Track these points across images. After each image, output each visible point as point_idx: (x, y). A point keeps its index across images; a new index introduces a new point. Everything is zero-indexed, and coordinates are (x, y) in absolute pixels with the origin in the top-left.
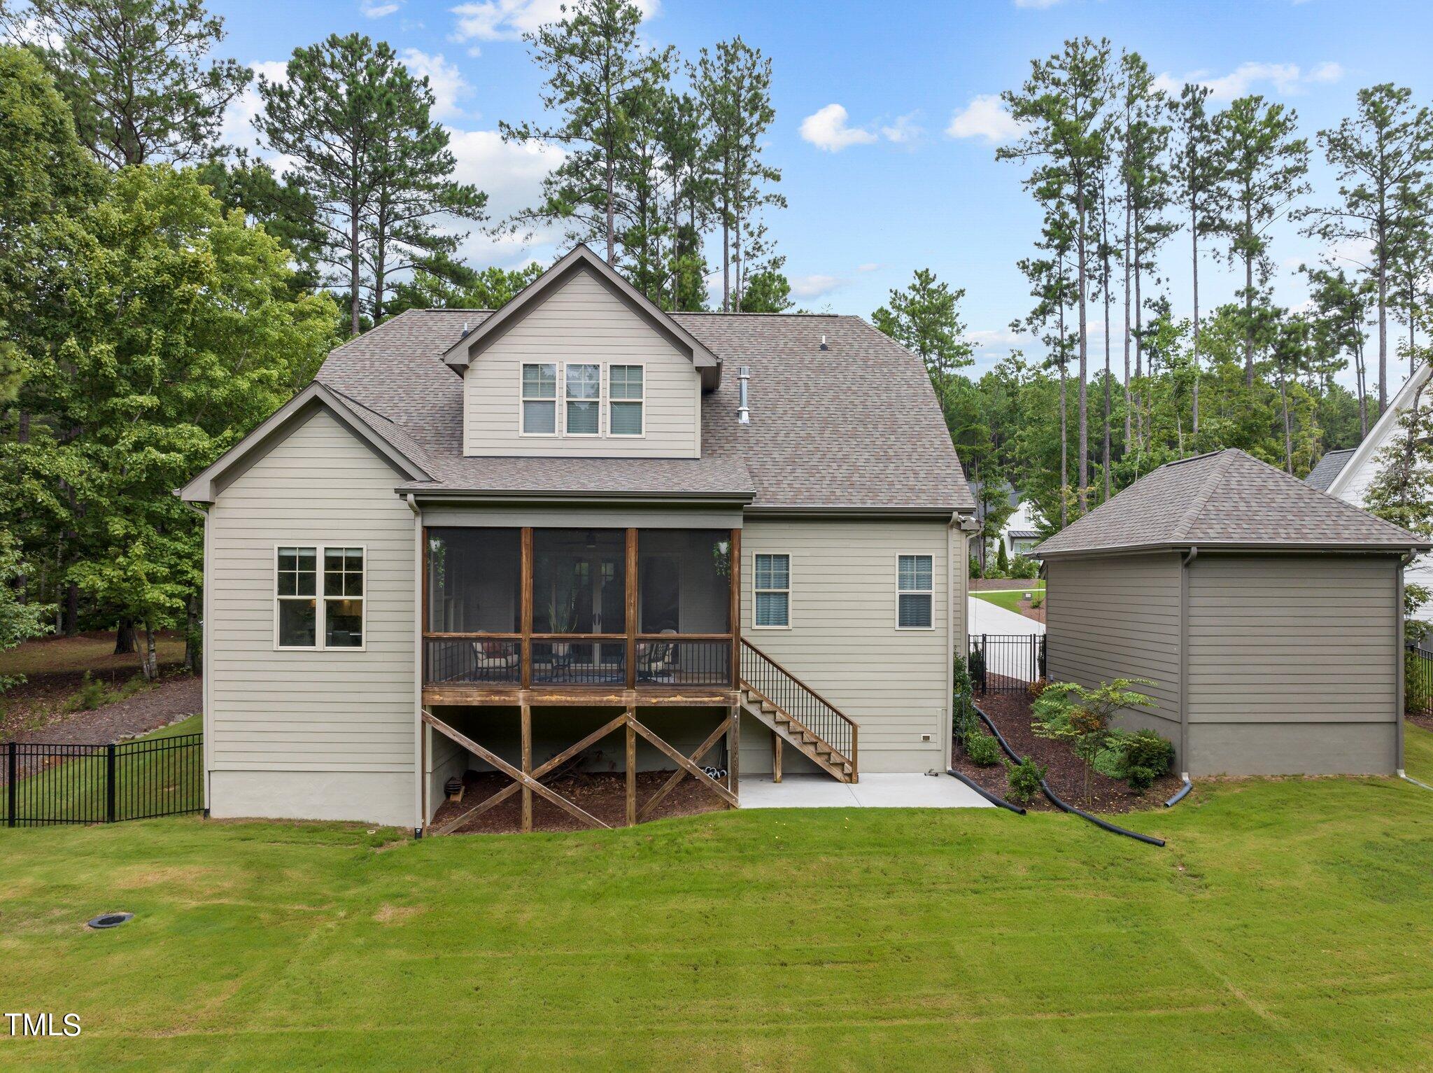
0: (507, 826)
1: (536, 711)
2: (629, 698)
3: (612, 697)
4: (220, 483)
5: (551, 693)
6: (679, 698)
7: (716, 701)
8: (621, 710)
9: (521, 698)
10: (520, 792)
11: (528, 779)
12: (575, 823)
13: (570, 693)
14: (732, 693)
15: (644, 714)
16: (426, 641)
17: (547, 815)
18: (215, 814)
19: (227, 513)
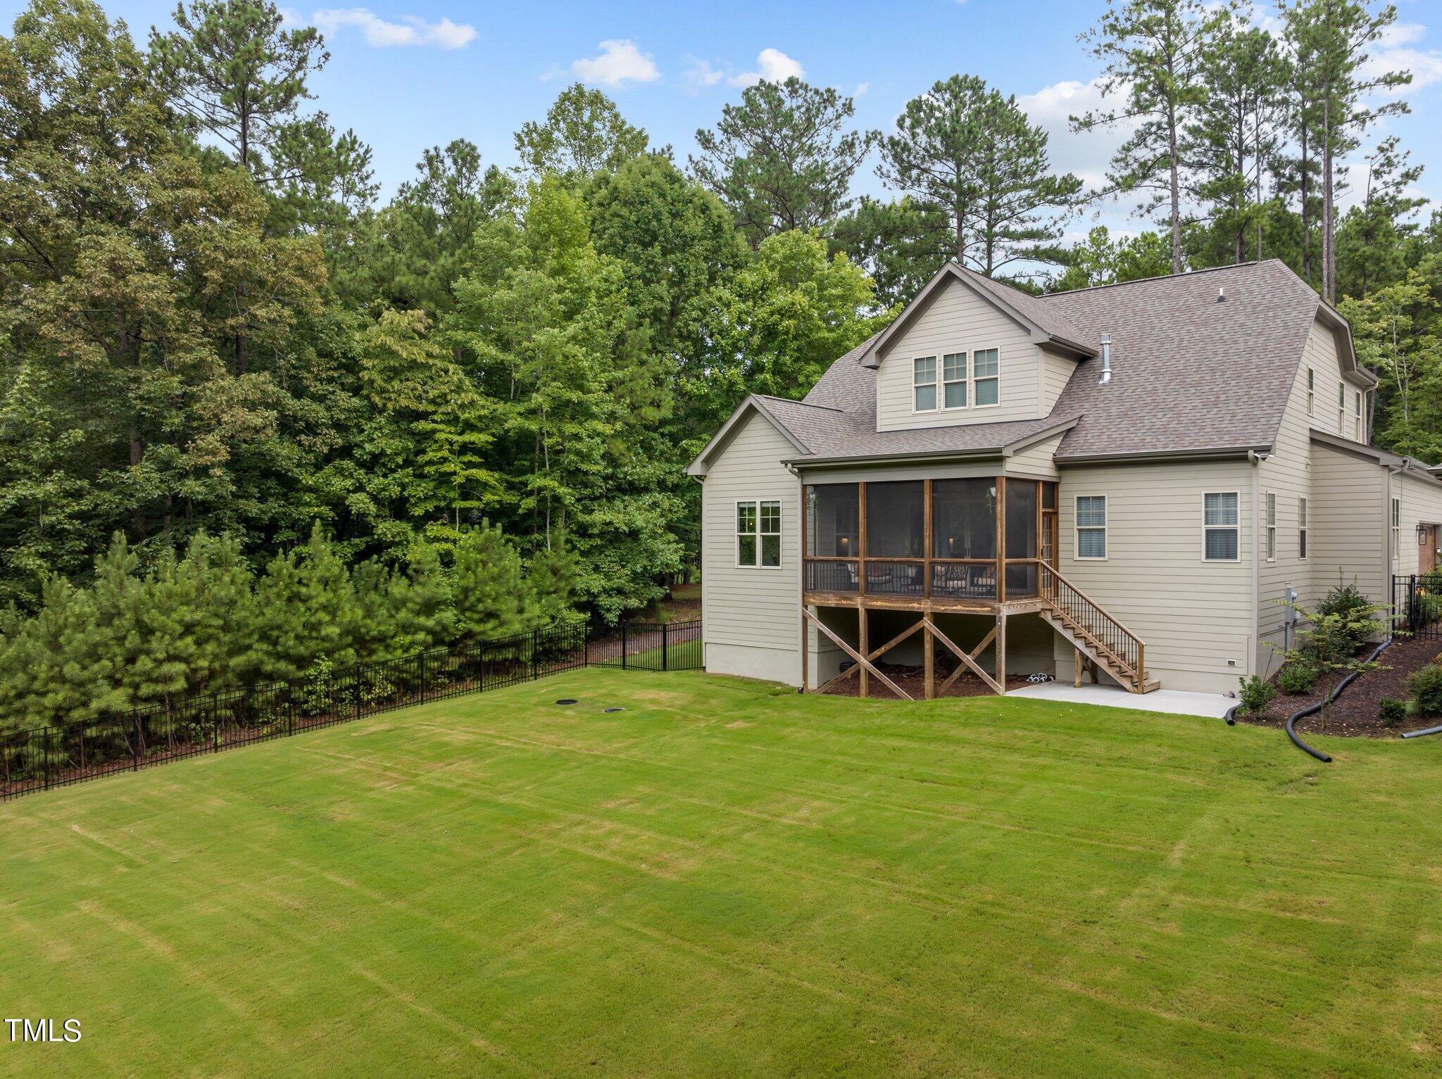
0: (851, 694)
1: (871, 613)
2: (925, 606)
3: (916, 605)
4: (709, 461)
5: (877, 600)
6: (959, 607)
7: (984, 610)
8: (919, 616)
9: (859, 603)
10: (859, 671)
11: (864, 661)
12: (891, 694)
13: (888, 601)
14: (996, 605)
15: (939, 619)
16: (806, 562)
17: (877, 689)
18: (709, 670)
19: (715, 482)
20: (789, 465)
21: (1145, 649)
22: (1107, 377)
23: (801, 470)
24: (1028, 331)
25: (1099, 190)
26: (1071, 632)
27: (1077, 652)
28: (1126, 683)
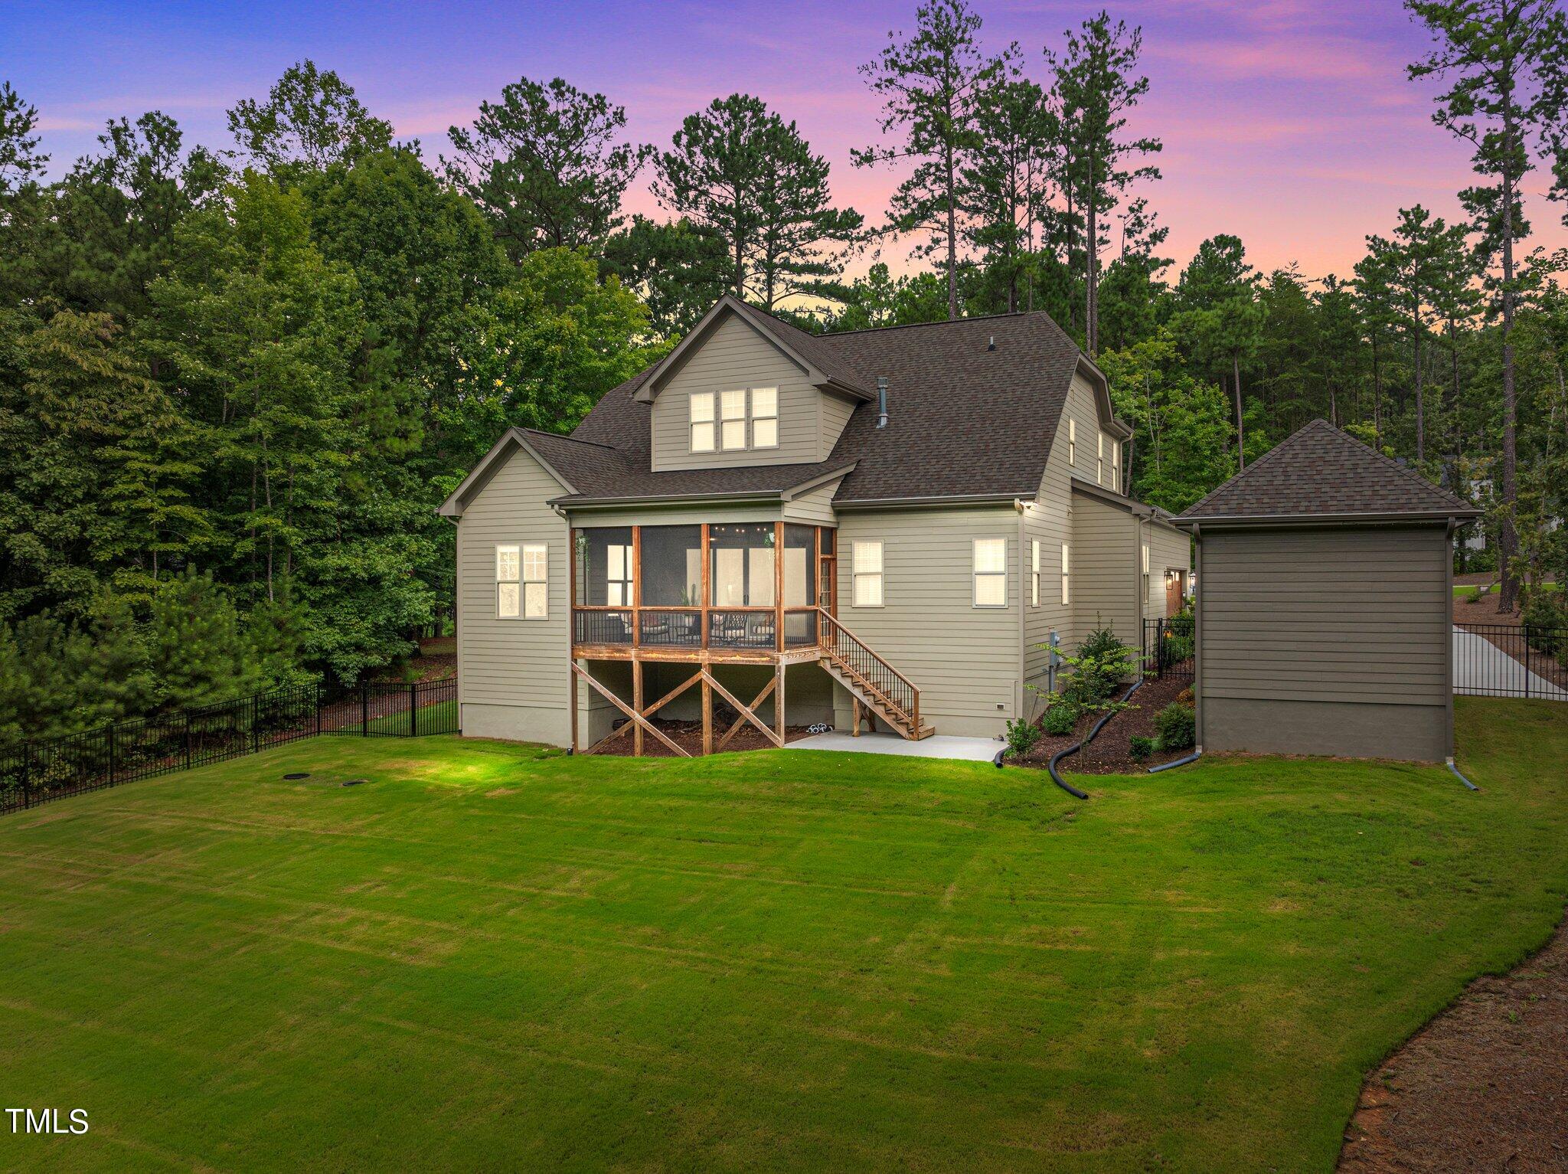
0: (624, 753)
1: (646, 666)
2: (703, 657)
3: (693, 656)
4: (465, 501)
5: (652, 652)
6: (738, 658)
7: (762, 661)
8: (696, 668)
9: (633, 655)
10: (633, 728)
11: (638, 717)
12: (669, 752)
13: (664, 652)
14: (776, 655)
15: (717, 670)
16: (575, 611)
17: (653, 747)
18: (465, 734)
19: (470, 523)
20: (556, 507)
21: (920, 696)
22: (884, 422)
23: (569, 512)
24: (807, 372)
25: (879, 228)
26: (850, 680)
27: (855, 700)
28: (903, 731)
